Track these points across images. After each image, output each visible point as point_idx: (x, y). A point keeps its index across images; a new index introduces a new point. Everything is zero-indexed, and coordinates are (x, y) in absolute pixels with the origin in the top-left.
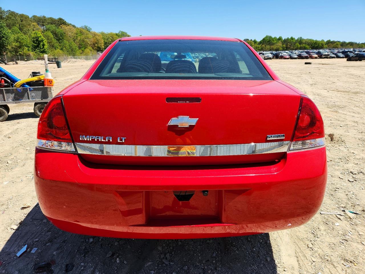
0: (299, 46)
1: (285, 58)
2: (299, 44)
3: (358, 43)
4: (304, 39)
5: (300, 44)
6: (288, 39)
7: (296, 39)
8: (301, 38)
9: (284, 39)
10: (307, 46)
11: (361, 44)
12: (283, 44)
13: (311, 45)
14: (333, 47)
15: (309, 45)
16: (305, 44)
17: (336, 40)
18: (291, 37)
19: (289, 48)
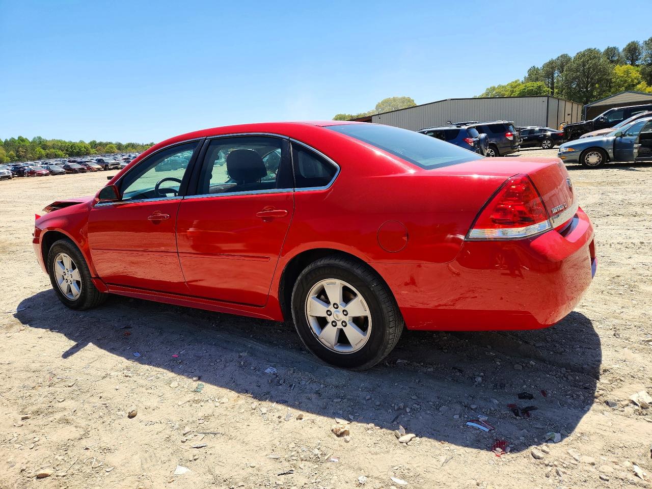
0: (43, 152)
1: (39, 174)
2: (42, 150)
3: (141, 144)
4: (47, 139)
5: (44, 149)
6: (13, 140)
7: (31, 140)
8: (40, 138)
9: (4, 142)
10: (60, 153)
11: (145, 145)
12: (7, 151)
13: (67, 150)
14: (107, 152)
15: (62, 151)
16: (54, 148)
17: (104, 141)
18: (19, 138)
19: (24, 157)
